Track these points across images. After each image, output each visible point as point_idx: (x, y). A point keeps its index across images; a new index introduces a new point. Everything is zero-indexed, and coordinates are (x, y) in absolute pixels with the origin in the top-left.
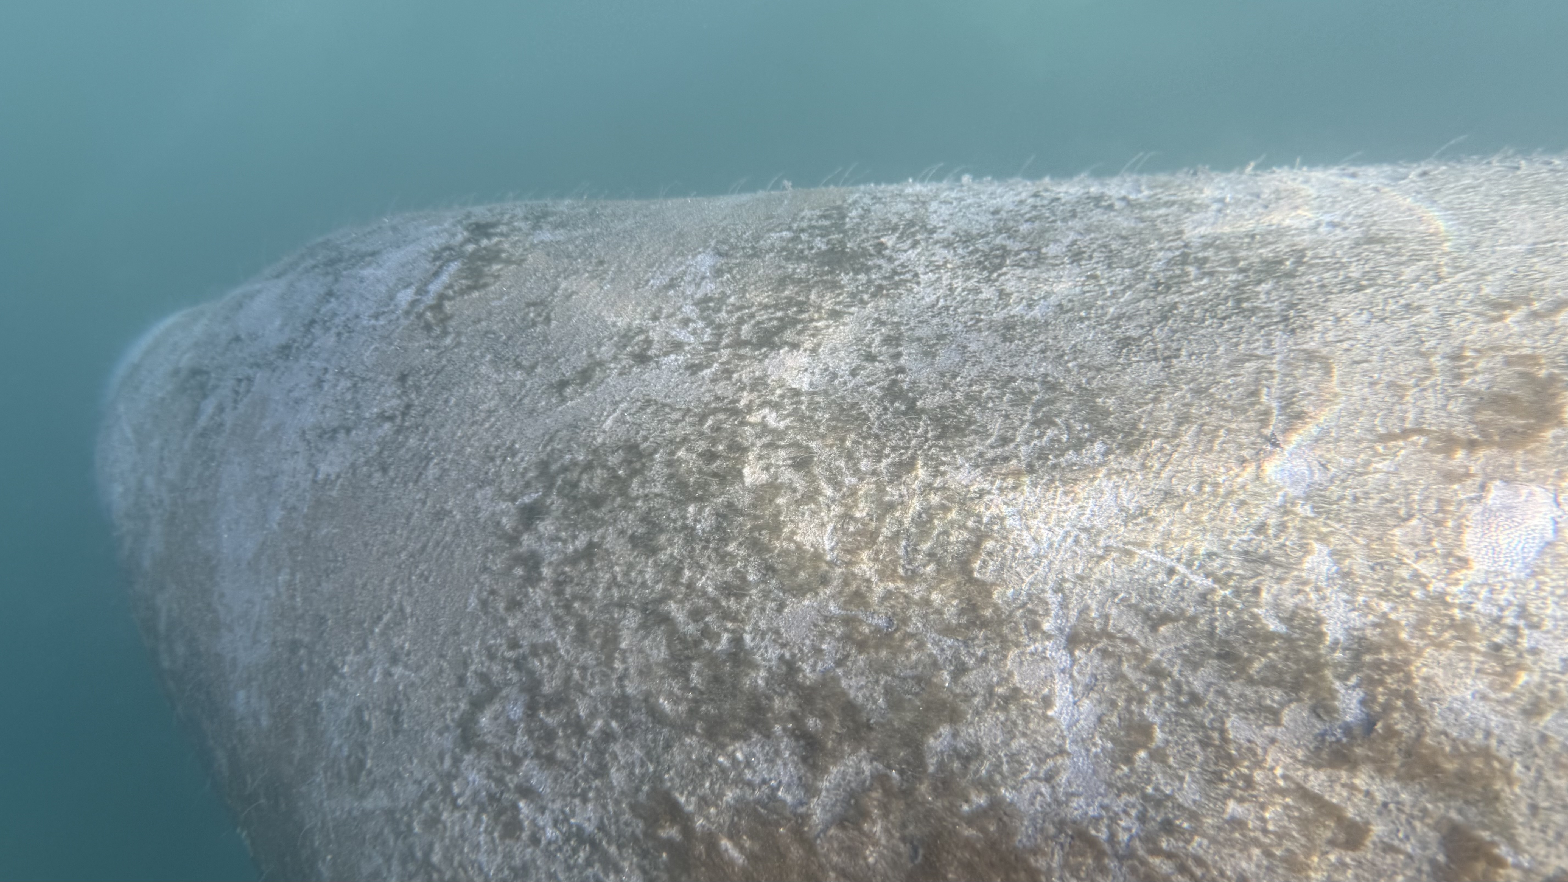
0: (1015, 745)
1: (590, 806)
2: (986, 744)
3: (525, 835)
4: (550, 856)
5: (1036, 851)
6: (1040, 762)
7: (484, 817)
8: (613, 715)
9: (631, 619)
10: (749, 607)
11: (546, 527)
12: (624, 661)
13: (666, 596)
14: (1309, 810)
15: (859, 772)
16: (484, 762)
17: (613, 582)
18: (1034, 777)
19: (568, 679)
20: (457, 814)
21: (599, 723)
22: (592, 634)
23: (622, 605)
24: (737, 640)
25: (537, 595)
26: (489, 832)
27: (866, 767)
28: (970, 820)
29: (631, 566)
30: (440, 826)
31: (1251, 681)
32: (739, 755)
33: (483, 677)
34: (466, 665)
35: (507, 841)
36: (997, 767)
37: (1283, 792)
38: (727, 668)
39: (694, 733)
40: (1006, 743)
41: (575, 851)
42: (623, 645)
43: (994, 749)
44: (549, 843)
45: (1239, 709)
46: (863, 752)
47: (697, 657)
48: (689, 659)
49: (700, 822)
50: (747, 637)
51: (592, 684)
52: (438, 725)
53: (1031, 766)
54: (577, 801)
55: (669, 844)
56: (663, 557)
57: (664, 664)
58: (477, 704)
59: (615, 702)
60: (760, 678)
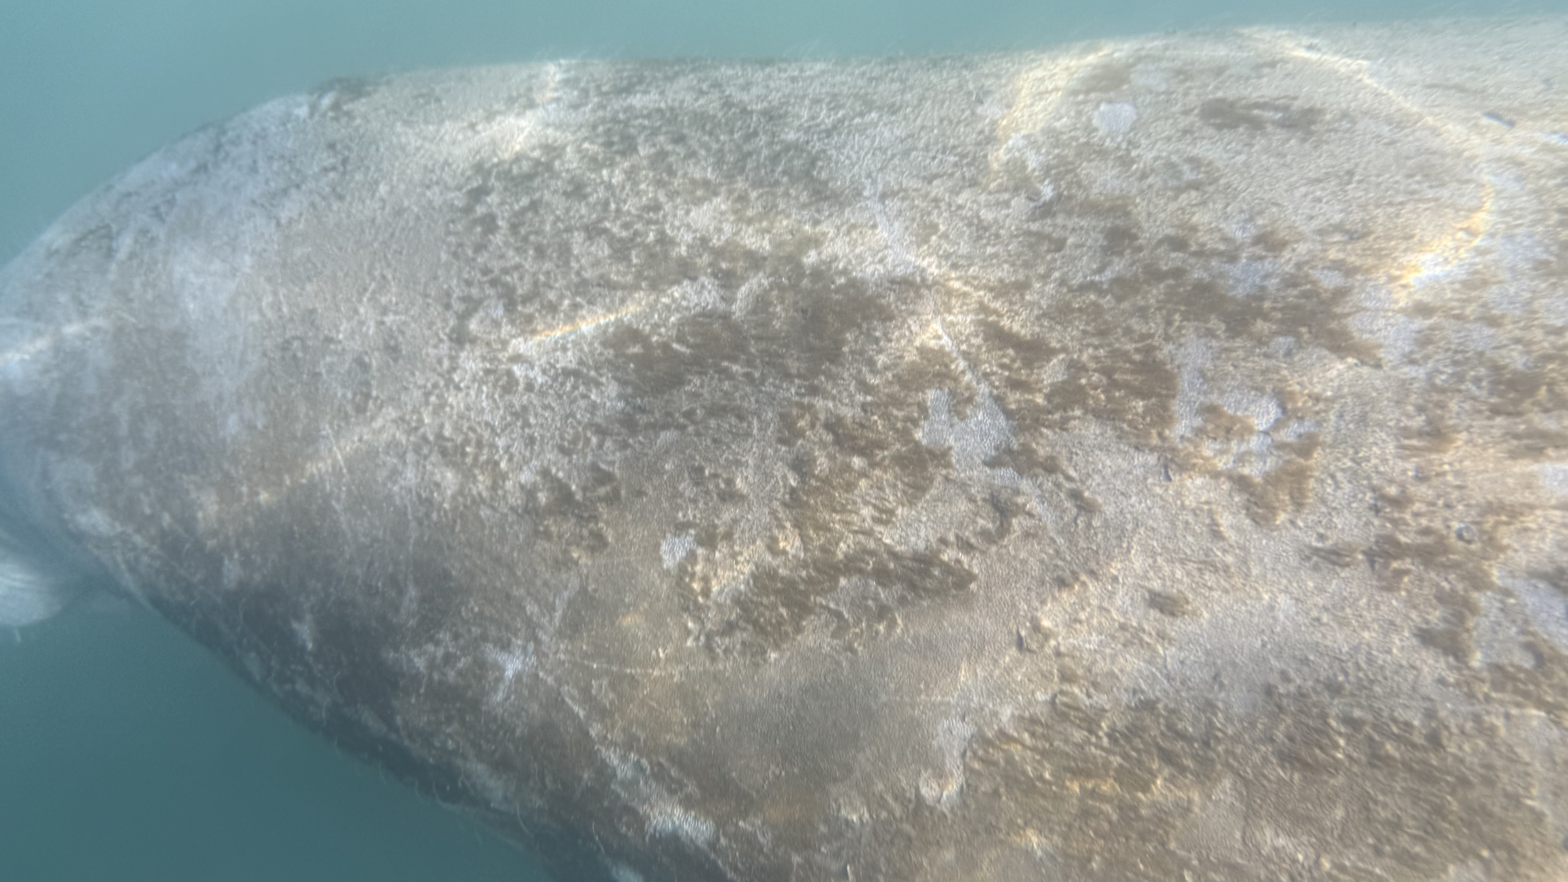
0: (857, 251)
1: (570, 353)
2: (840, 254)
3: (521, 387)
4: (542, 394)
5: (879, 296)
6: (874, 255)
7: (485, 388)
8: (577, 293)
9: (578, 237)
10: (665, 216)
11: (493, 199)
12: (578, 261)
13: (600, 220)
14: (1033, 240)
15: (760, 285)
16: (478, 353)
17: (558, 219)
18: (873, 262)
19: (536, 283)
20: (461, 395)
21: (566, 302)
22: (549, 252)
23: (569, 230)
24: (662, 233)
25: (498, 239)
26: (490, 397)
27: (765, 282)
28: (837, 291)
29: (568, 210)
30: (448, 409)
31: (990, 193)
32: (676, 295)
33: (466, 299)
34: (448, 295)
35: (507, 397)
36: (850, 262)
37: (1017, 236)
38: (658, 248)
39: (641, 289)
40: (852, 251)
41: (563, 384)
42: (576, 252)
43: (845, 256)
44: (542, 386)
45: (985, 206)
46: (761, 274)
47: (634, 247)
48: (628, 249)
49: (655, 338)
50: (669, 232)
51: (556, 280)
52: (433, 341)
53: (870, 259)
54: (559, 353)
55: (634, 358)
56: (592, 199)
57: (610, 257)
58: (464, 317)
59: (577, 286)
60: (683, 250)
